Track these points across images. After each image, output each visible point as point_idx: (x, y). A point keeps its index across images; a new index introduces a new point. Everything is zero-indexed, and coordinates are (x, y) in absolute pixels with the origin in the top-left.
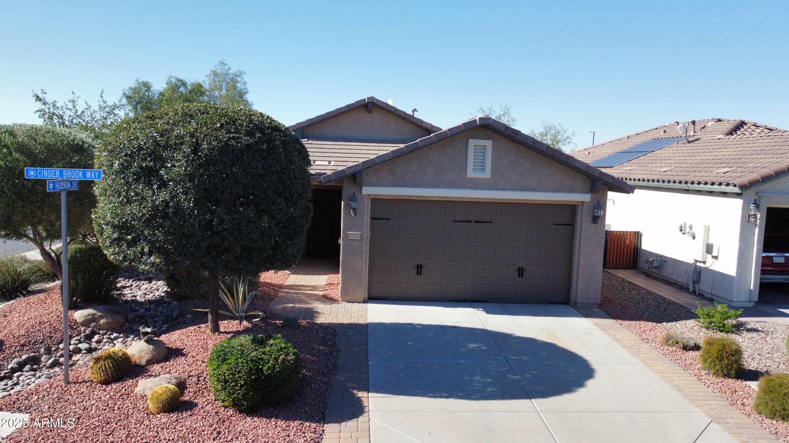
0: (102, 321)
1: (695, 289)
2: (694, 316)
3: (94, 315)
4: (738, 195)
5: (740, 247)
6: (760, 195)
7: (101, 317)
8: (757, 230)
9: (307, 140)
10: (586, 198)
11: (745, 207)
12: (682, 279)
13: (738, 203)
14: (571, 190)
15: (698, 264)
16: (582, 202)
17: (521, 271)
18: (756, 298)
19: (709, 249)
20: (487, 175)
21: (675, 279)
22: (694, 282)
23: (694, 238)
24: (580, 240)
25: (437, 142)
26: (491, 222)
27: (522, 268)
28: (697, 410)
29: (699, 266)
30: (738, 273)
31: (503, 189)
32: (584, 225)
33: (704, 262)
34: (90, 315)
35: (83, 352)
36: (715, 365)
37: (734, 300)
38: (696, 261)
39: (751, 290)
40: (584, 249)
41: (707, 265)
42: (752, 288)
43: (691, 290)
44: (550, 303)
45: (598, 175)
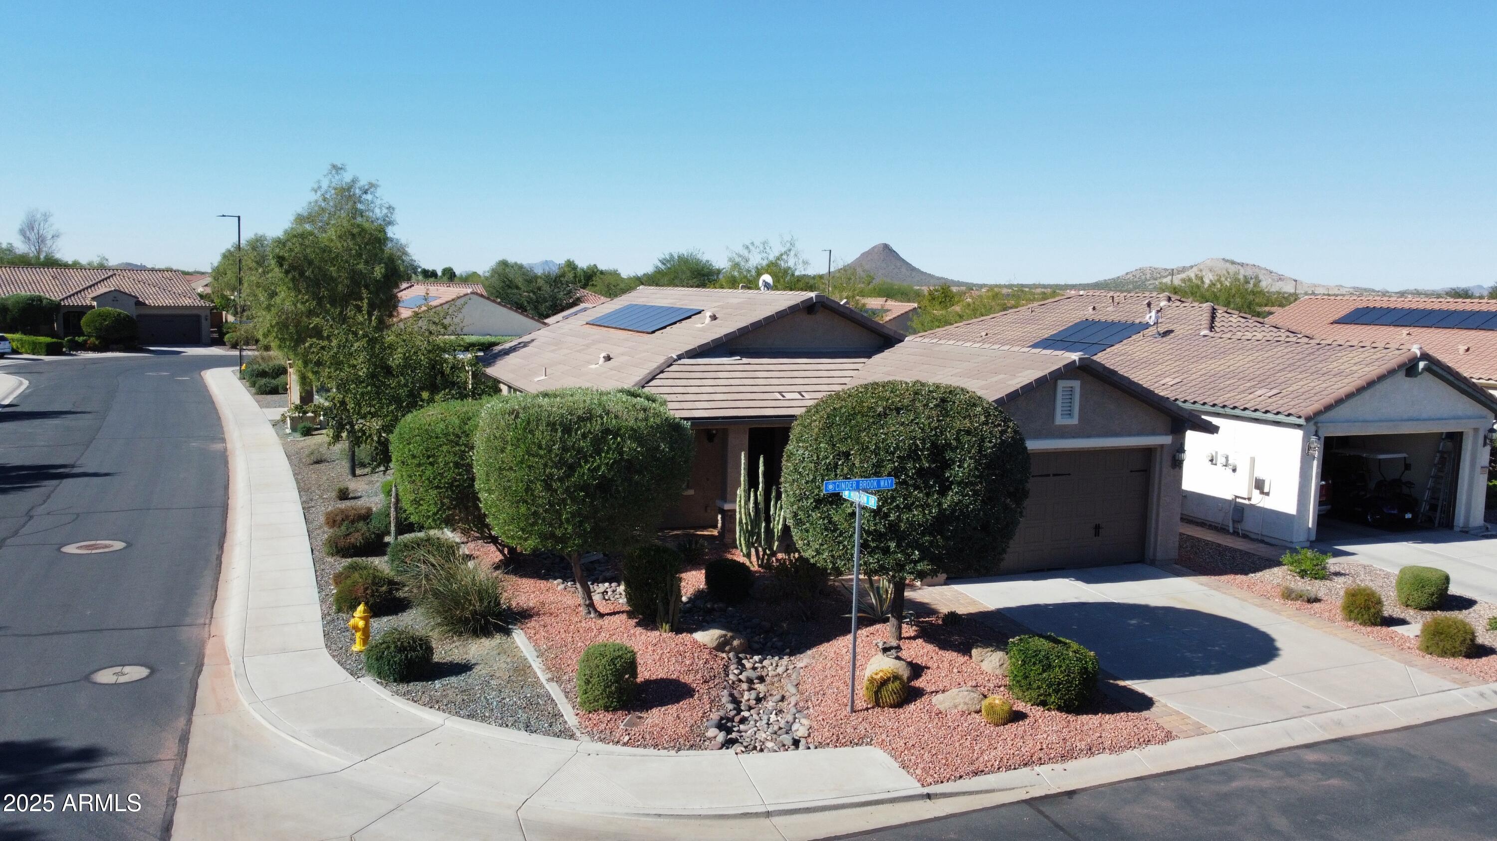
0: (736, 643)
1: (1236, 530)
2: (1279, 564)
3: (725, 636)
4: (1299, 426)
5: (1300, 483)
6: (1319, 425)
7: (733, 638)
8: (1315, 463)
9: (739, 358)
10: (1167, 440)
11: (1306, 439)
12: (1218, 519)
13: (1299, 434)
14: (1153, 433)
15: (1238, 500)
16: (1162, 446)
17: (1097, 528)
18: (1313, 537)
19: (1259, 485)
20: (1075, 421)
21: (1203, 518)
22: (1234, 521)
23: (1234, 470)
24: (1159, 488)
26: (1069, 474)
27: (1099, 525)
28: (1383, 657)
29: (1239, 503)
30: (1298, 511)
31: (1089, 436)
32: (1165, 471)
33: (1249, 499)
34: (722, 637)
36: (1363, 615)
37: (1295, 540)
38: (1236, 497)
39: (1309, 528)
41: (1253, 502)
42: (1310, 526)
43: (1231, 531)
45: (1187, 416)
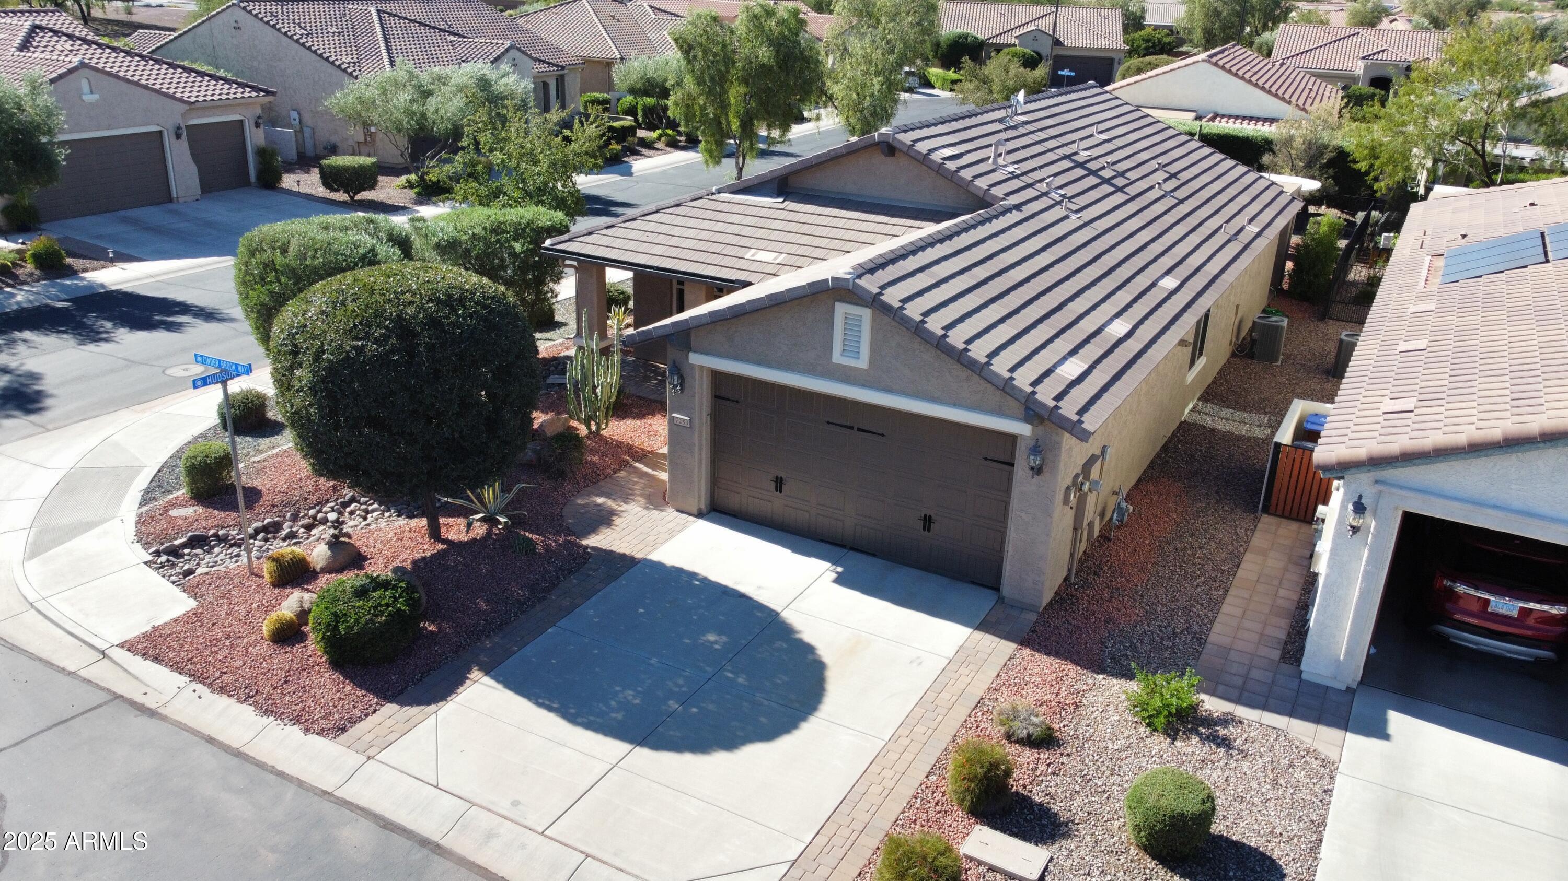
8: (1366, 552)
14: (1000, 411)
17: (927, 522)
18: (1347, 678)
20: (863, 363)
24: (1014, 496)
25: (771, 306)
26: (882, 435)
27: (930, 516)
28: (810, 838)
31: (889, 390)
35: (329, 524)
39: (1339, 660)
40: (1018, 513)
42: (1342, 658)
44: (973, 583)
